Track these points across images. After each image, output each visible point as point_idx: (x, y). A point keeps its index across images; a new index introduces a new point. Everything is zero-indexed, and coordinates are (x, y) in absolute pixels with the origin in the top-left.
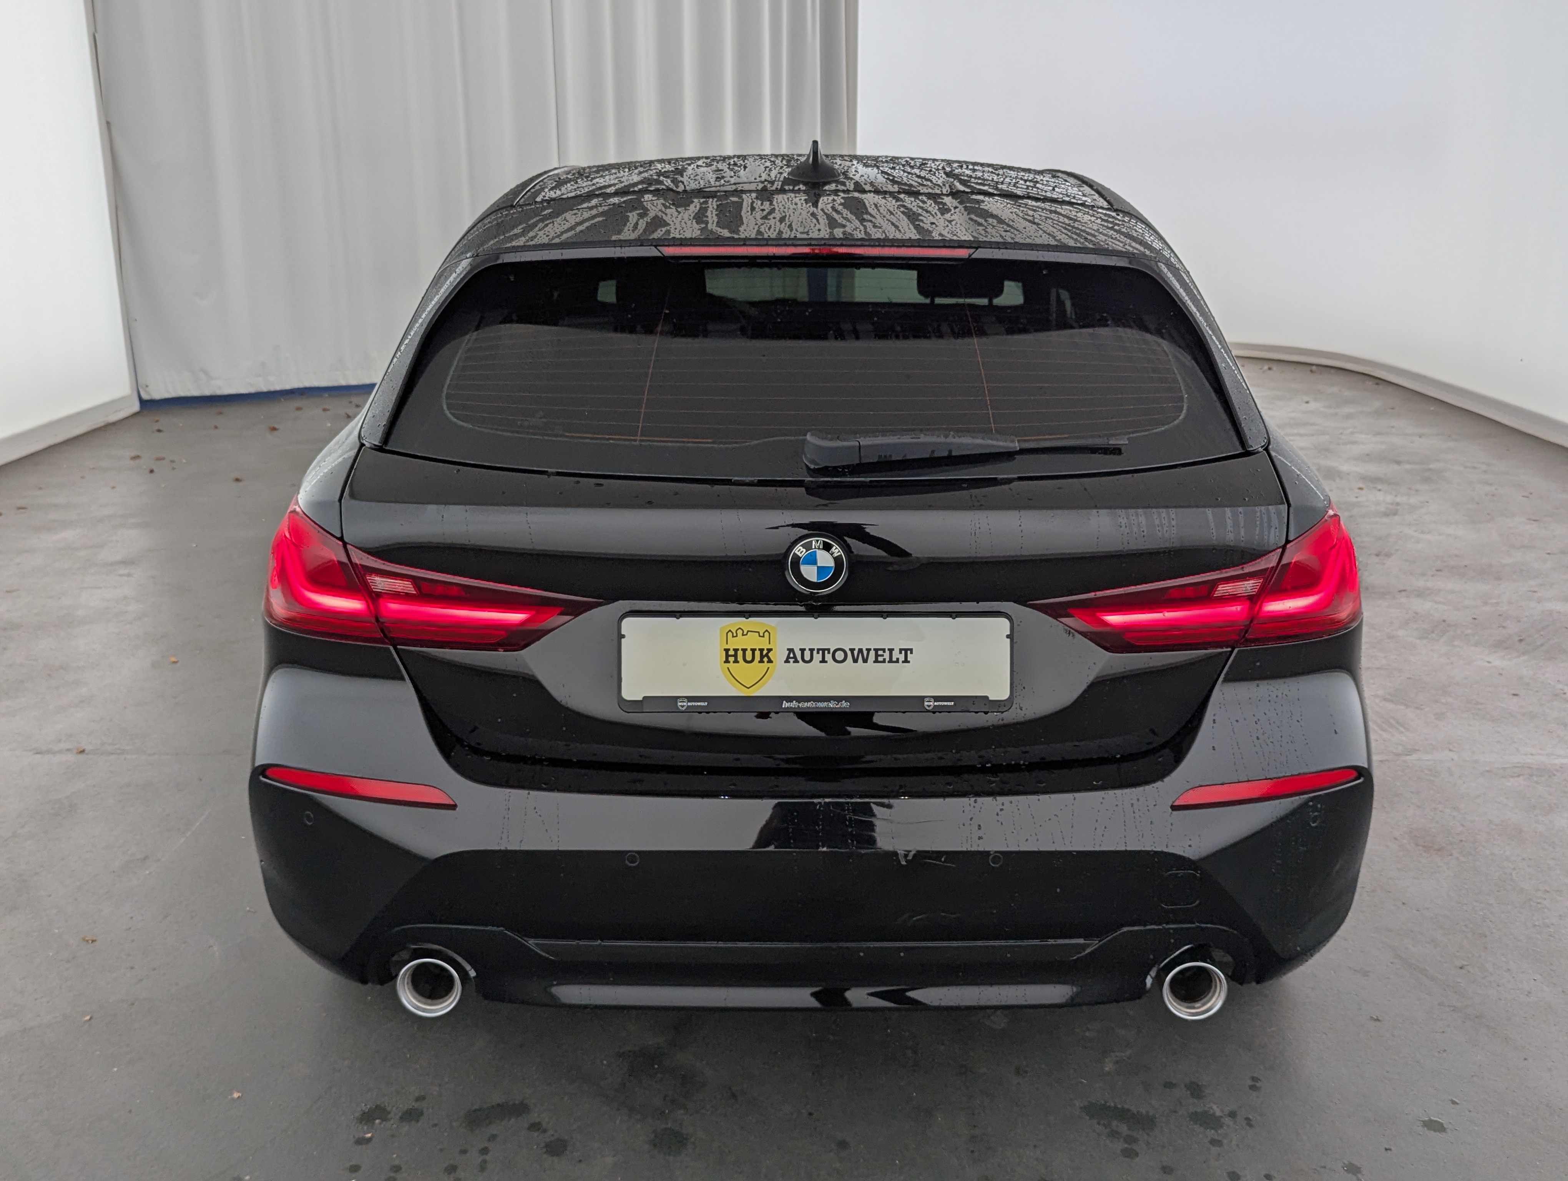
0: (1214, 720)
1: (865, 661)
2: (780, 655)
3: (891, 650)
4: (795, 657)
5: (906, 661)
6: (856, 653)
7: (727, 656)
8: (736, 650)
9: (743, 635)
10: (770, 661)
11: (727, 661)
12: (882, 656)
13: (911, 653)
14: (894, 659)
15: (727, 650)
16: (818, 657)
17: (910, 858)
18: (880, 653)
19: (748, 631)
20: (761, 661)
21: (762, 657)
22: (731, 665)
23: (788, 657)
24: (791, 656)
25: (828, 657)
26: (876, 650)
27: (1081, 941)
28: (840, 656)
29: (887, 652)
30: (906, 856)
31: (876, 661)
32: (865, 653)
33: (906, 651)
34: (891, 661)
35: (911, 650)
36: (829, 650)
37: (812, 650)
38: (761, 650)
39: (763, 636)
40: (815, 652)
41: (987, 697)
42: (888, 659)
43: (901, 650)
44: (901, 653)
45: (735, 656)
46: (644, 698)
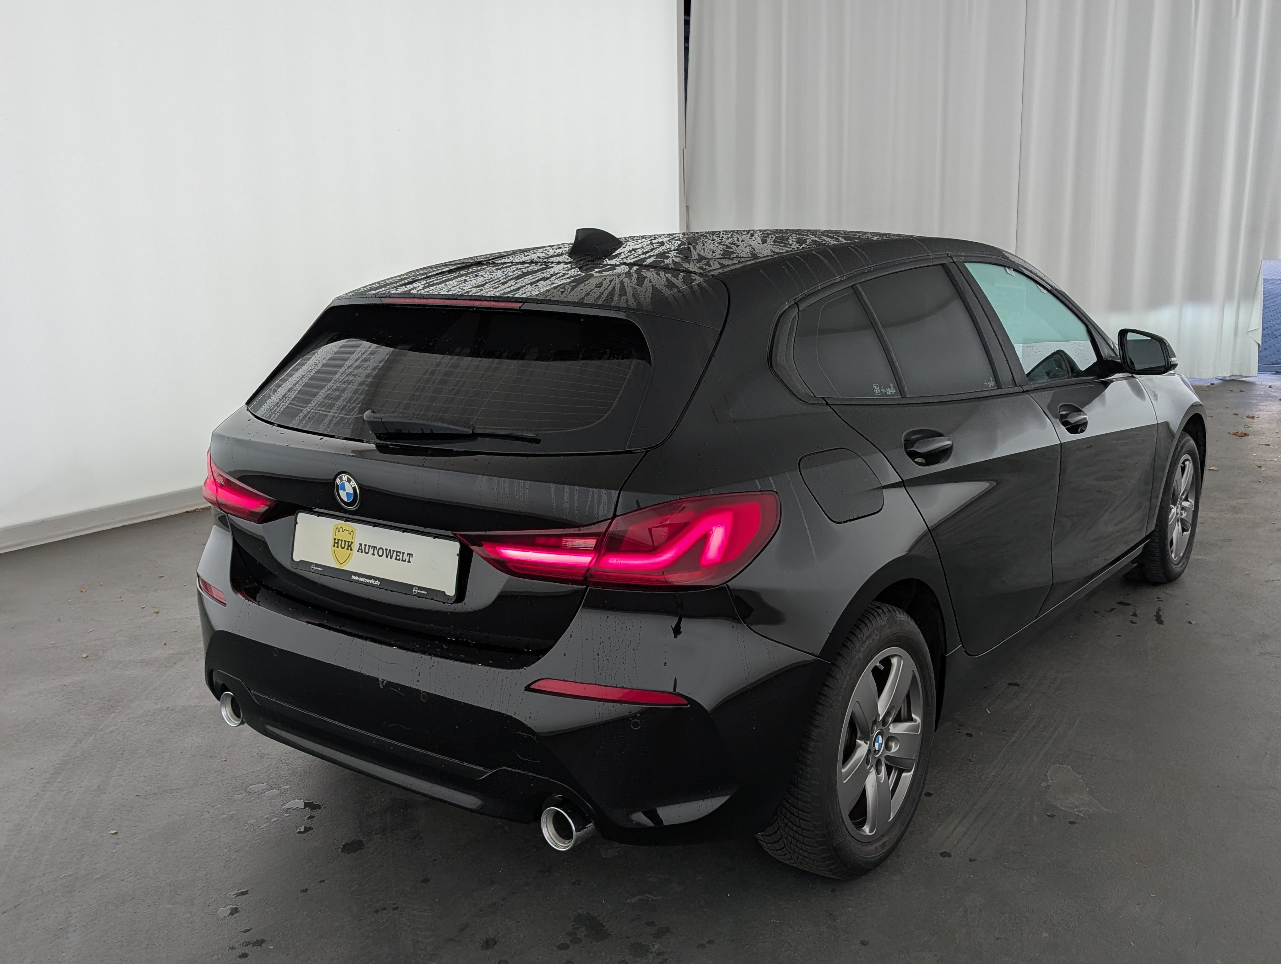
0: (571, 635)
1: (391, 558)
2: (355, 547)
3: (403, 553)
4: (362, 549)
5: (409, 562)
6: (388, 551)
7: (335, 543)
8: (338, 540)
9: (342, 531)
10: (351, 550)
11: (334, 546)
12: (399, 556)
13: (412, 557)
14: (404, 559)
15: (335, 539)
16: (371, 551)
17: (384, 684)
18: (398, 554)
19: (345, 530)
20: (348, 549)
21: (349, 546)
22: (335, 548)
23: (359, 549)
24: (360, 550)
25: (376, 552)
26: (397, 552)
27: (481, 769)
28: (381, 552)
29: (402, 554)
30: (383, 682)
31: (396, 559)
32: (392, 552)
33: (410, 555)
34: (402, 560)
35: (412, 555)
36: (376, 547)
37: (369, 546)
38: (349, 542)
39: (350, 534)
40: (371, 548)
41: (444, 592)
42: (401, 559)
43: (408, 554)
44: (407, 556)
45: (338, 543)
46: (301, 560)
